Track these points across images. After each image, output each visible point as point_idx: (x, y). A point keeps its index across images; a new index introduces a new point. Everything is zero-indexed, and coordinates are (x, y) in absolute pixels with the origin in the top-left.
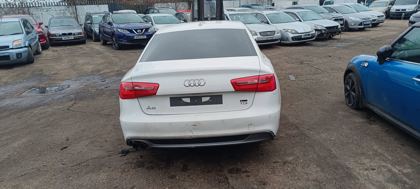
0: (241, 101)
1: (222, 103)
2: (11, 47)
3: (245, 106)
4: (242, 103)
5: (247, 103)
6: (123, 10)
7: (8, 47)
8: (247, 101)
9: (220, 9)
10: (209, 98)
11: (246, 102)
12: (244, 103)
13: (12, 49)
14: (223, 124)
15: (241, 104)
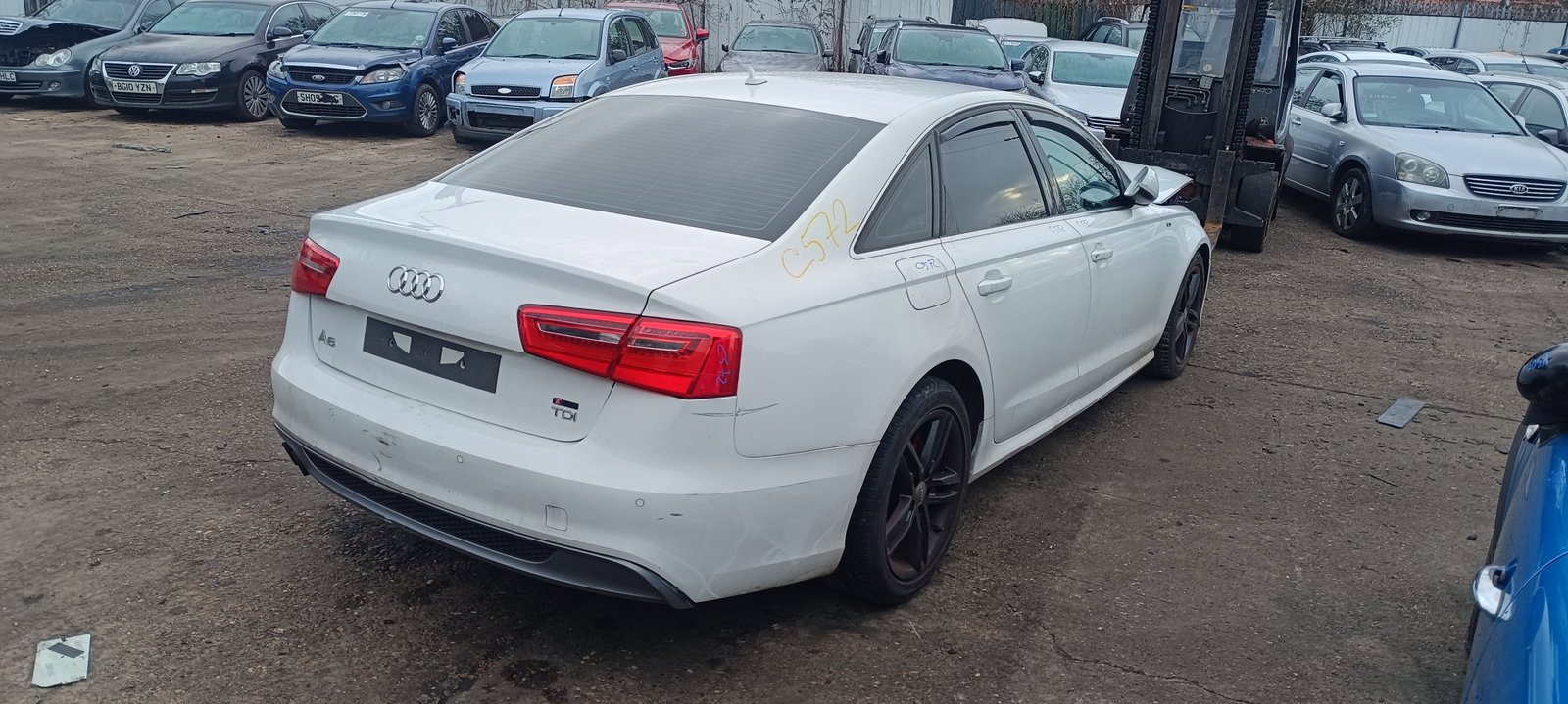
0: (557, 401)
1: (492, 388)
2: (544, 93)
3: (569, 429)
4: (560, 413)
5: (574, 417)
6: (1005, 17)
7: (537, 91)
8: (575, 406)
9: (1246, 47)
10: (460, 355)
11: (573, 411)
12: (566, 415)
13: (547, 99)
14: (460, 467)
15: (556, 414)
